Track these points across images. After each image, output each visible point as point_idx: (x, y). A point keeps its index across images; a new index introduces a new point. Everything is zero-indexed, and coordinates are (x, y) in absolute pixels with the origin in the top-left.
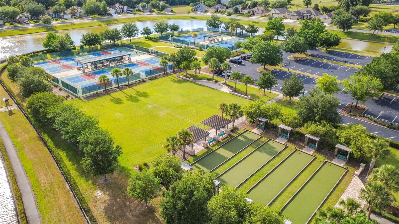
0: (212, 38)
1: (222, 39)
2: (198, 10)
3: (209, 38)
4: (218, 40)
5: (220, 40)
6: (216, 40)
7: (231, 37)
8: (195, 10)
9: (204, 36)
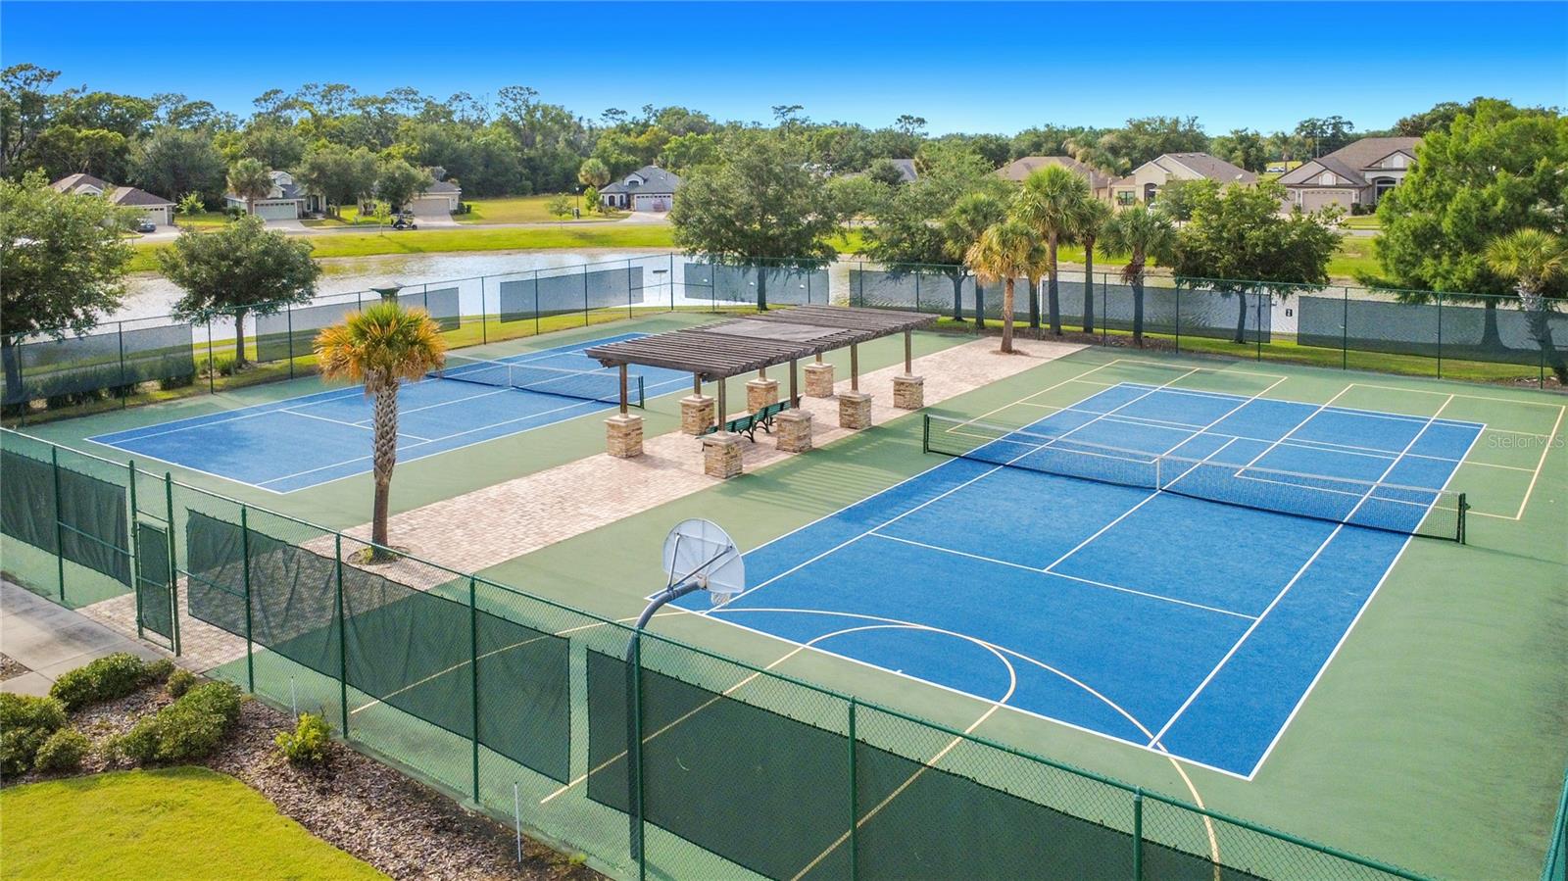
0: (754, 378)
1: (906, 390)
2: (635, 201)
3: (710, 390)
4: (853, 408)
5: (884, 411)
6: (823, 412)
7: (1007, 349)
8: (617, 201)
9: (607, 361)
